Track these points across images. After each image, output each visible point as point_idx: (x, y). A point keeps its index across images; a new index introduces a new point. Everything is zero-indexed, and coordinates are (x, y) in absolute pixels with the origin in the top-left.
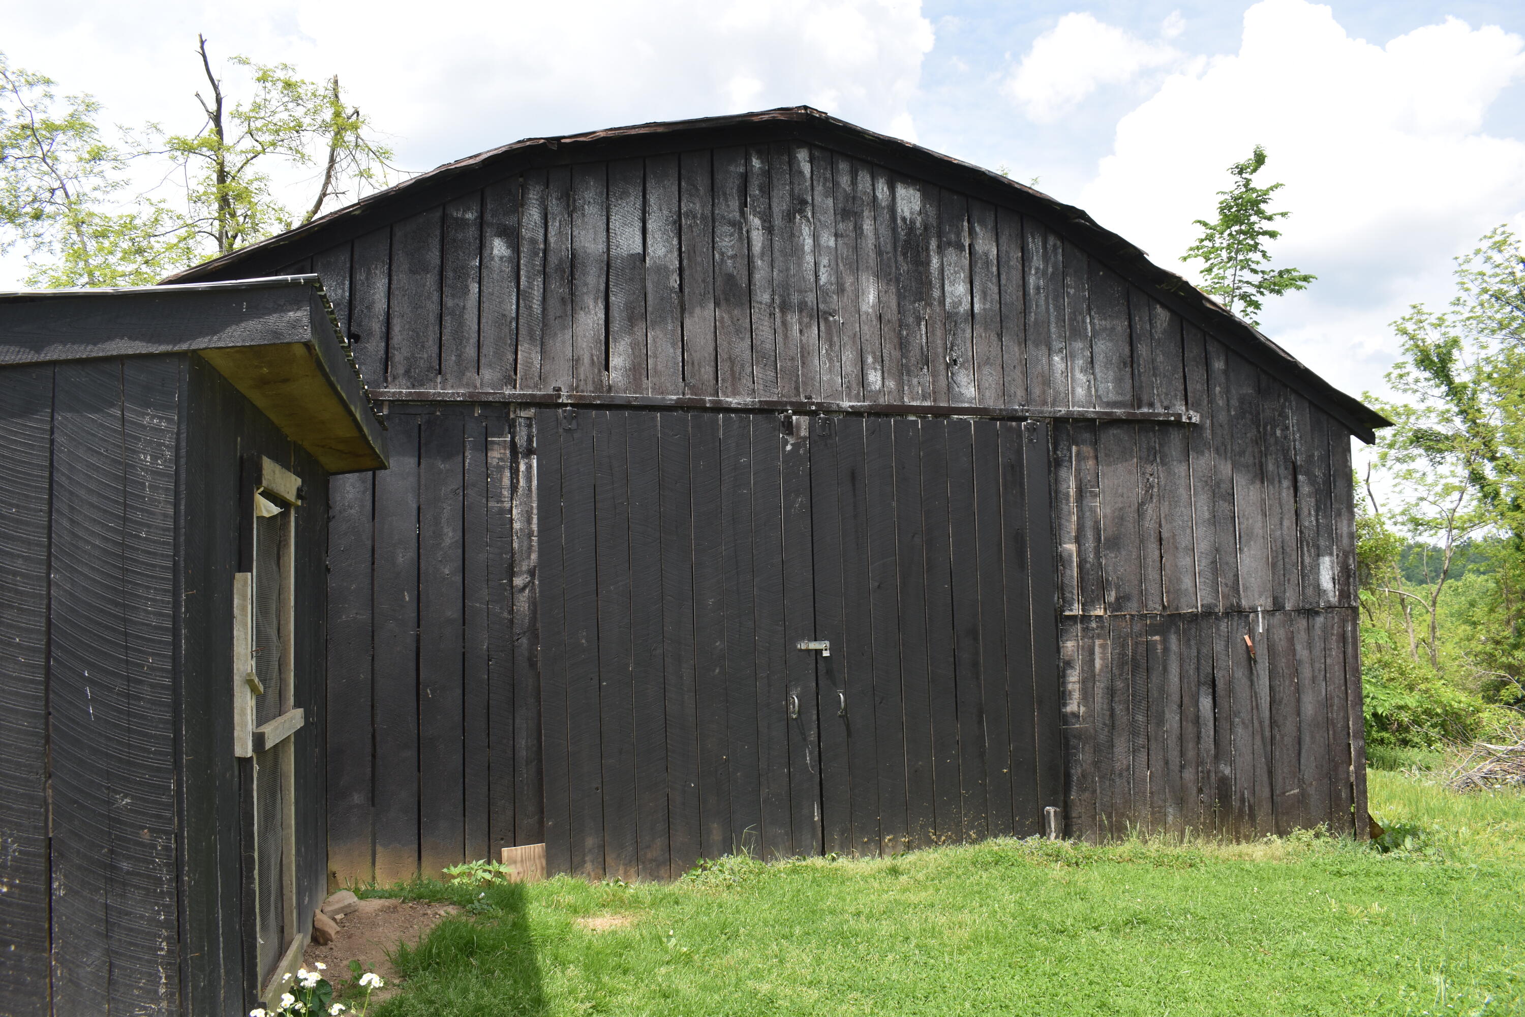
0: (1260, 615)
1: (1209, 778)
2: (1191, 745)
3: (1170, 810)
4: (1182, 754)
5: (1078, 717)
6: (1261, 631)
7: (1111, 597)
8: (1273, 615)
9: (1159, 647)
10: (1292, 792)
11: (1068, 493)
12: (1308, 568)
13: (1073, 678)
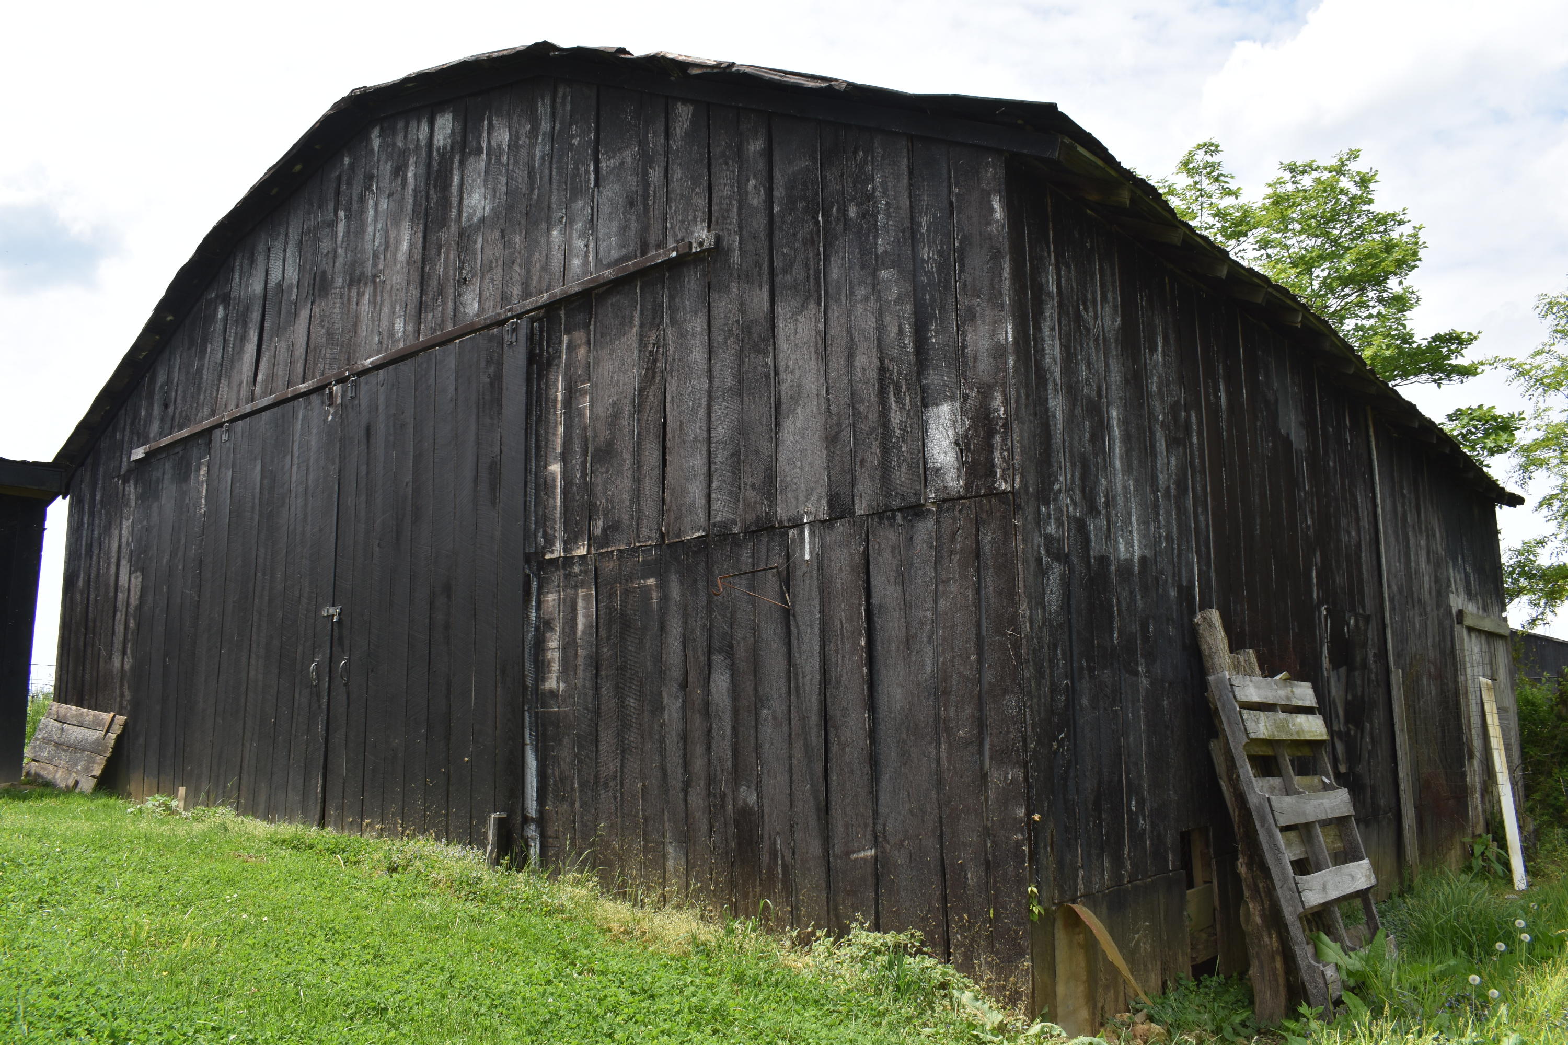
0: (807, 530)
1: (723, 807)
2: (699, 749)
3: (670, 849)
4: (686, 765)
5: (557, 696)
6: (807, 557)
7: (598, 527)
8: (831, 527)
9: (655, 595)
10: (862, 854)
11: (556, 397)
12: (898, 433)
13: (554, 642)
